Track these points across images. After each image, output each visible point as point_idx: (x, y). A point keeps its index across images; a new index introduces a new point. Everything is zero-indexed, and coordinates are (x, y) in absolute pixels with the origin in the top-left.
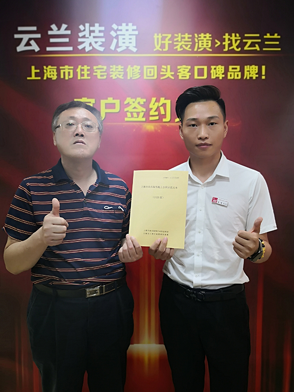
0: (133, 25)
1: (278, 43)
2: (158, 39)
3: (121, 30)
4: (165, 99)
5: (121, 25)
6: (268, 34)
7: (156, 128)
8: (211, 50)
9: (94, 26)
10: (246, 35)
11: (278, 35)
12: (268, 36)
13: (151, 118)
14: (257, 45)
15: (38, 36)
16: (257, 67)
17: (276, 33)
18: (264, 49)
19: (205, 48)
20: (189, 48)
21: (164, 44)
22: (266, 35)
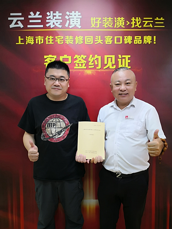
0: (78, 12)
1: (163, 23)
2: (93, 20)
3: (72, 15)
4: (98, 56)
5: (72, 12)
6: (157, 18)
7: (93, 73)
8: (124, 27)
9: (56, 13)
10: (144, 18)
11: (163, 18)
12: (157, 19)
13: (90, 67)
14: (151, 24)
15: (23, 19)
16: (151, 37)
17: (162, 17)
18: (155, 26)
19: (121, 26)
20: (111, 26)
21: (97, 23)
22: (156, 18)
